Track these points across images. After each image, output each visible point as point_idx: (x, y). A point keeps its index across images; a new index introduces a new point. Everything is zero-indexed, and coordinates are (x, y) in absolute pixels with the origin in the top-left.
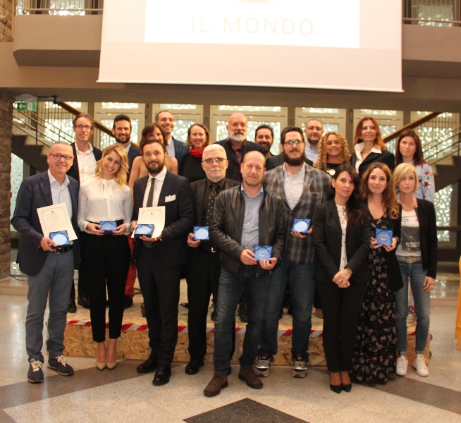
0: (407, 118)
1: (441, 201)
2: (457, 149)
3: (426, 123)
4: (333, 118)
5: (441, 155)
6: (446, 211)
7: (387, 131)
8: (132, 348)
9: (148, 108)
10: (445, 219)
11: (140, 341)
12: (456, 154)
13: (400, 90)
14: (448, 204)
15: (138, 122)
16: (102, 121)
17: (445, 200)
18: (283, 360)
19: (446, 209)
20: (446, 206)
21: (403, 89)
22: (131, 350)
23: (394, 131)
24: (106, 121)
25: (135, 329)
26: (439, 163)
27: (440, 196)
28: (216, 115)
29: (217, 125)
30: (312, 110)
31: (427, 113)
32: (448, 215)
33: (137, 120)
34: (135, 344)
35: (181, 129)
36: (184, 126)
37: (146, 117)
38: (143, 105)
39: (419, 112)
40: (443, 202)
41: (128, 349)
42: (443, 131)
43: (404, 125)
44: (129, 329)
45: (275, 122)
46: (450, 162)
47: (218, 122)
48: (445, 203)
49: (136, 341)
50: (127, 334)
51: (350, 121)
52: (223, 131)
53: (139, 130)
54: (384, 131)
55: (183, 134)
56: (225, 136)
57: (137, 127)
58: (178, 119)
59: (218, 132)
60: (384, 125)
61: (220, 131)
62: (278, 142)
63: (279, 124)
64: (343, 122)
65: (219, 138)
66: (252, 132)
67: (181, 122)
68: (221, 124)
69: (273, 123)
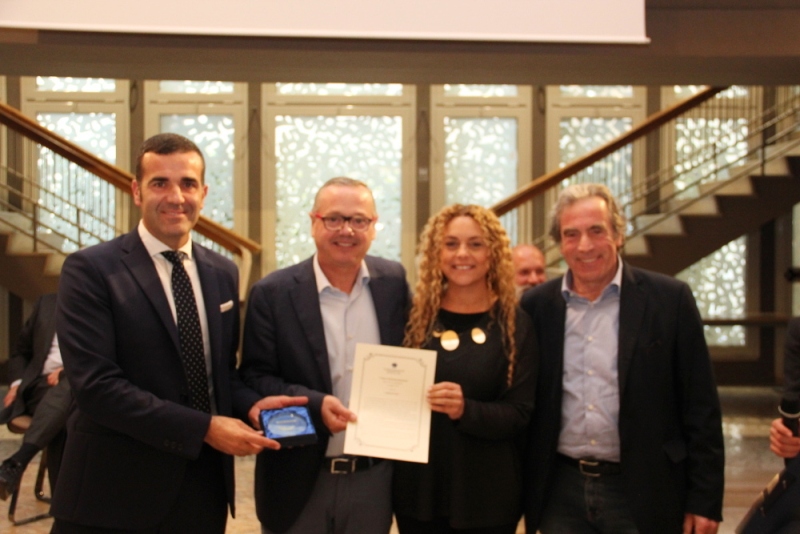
0: (653, 100)
1: (725, 266)
2: (759, 161)
4: (506, 106)
5: (724, 176)
6: (736, 286)
7: (613, 130)
9: (136, 91)
10: (734, 300)
12: (757, 172)
14: (740, 270)
15: (117, 119)
16: (40, 118)
17: (734, 263)
19: (736, 280)
20: (736, 275)
23: (628, 129)
24: (48, 117)
26: (722, 192)
27: (723, 256)
28: (273, 103)
29: (275, 124)
31: (694, 91)
32: (740, 293)
33: (114, 115)
35: (204, 134)
36: (210, 125)
37: (132, 109)
38: (126, 84)
39: (677, 89)
40: (730, 266)
42: (727, 126)
43: (649, 116)
45: (392, 116)
46: (744, 188)
47: (279, 118)
48: (734, 269)
51: (540, 111)
52: (289, 137)
53: (117, 134)
54: (607, 130)
55: (209, 143)
56: (293, 146)
57: (114, 130)
58: (196, 114)
59: (278, 139)
60: (607, 118)
61: (284, 136)
62: (399, 156)
63: (399, 120)
64: (526, 114)
65: (281, 150)
66: (347, 138)
67: (203, 119)
68: (284, 123)
69: (387, 119)
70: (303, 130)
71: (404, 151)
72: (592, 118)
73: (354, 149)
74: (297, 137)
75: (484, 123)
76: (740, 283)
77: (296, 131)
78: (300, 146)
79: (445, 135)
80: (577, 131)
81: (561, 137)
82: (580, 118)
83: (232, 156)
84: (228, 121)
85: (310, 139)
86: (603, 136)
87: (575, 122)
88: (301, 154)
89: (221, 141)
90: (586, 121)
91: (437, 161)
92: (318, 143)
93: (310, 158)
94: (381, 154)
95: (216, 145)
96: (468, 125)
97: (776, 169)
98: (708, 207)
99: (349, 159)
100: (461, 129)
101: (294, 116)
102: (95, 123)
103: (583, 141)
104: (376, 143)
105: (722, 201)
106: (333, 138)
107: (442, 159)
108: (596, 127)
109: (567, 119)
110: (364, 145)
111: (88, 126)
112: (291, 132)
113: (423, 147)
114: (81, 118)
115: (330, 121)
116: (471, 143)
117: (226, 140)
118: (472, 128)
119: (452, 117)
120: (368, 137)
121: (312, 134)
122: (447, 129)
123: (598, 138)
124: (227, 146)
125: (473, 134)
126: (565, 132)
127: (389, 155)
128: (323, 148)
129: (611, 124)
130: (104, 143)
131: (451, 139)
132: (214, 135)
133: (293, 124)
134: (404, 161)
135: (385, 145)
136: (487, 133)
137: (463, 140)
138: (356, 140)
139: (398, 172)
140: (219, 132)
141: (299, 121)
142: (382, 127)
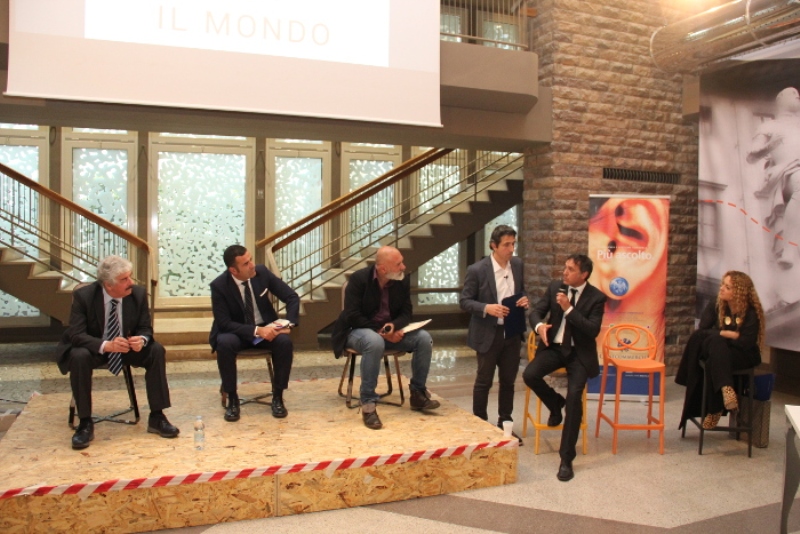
0: (406, 152)
3: (438, 161)
4: (315, 150)
6: (454, 267)
7: (382, 168)
8: (117, 518)
9: (55, 133)
10: (452, 276)
11: (128, 505)
12: (472, 199)
13: (437, 123)
14: (455, 258)
15: (40, 151)
18: (340, 502)
19: (453, 264)
20: (453, 260)
21: (442, 123)
22: (114, 522)
23: (391, 168)
25: (121, 488)
26: (454, 210)
28: (157, 143)
29: (158, 157)
30: (288, 141)
32: (456, 272)
33: (37, 148)
34: (121, 512)
35: (106, 162)
36: (110, 157)
37: (52, 144)
38: (47, 128)
40: (450, 256)
41: (111, 521)
43: (403, 161)
44: (111, 489)
45: (239, 154)
46: (466, 209)
47: (160, 153)
48: (452, 257)
49: (123, 506)
50: (107, 499)
51: (337, 155)
52: (167, 166)
53: (40, 162)
54: (379, 169)
55: (109, 169)
56: (170, 173)
57: (37, 158)
58: (101, 148)
59: (160, 167)
60: (379, 161)
61: (163, 165)
62: (244, 181)
63: (244, 157)
64: (328, 156)
65: (161, 176)
66: (208, 168)
67: (105, 152)
68: (164, 157)
69: (236, 157)
70: (177, 162)
71: (247, 178)
72: (369, 161)
73: (213, 176)
74: (173, 167)
75: (301, 160)
76: (456, 266)
77: (173, 162)
78: (175, 174)
79: (274, 168)
80: (360, 169)
81: (350, 172)
82: (362, 160)
83: (125, 178)
84: (123, 154)
85: (182, 168)
86: (376, 173)
87: (359, 162)
88: (176, 178)
89: (117, 168)
90: (365, 162)
91: (269, 185)
92: (189, 171)
93: (182, 182)
94: (231, 180)
95: (114, 170)
96: (290, 162)
97: (483, 198)
98: (445, 220)
99: (209, 183)
100: (286, 165)
101: (170, 152)
102: (23, 154)
103: (363, 175)
104: (228, 172)
105: (454, 216)
106: (198, 168)
107: (273, 184)
108: (372, 166)
109: (354, 160)
110: (219, 173)
111: (17, 155)
112: (168, 163)
113: (260, 177)
114: (11, 149)
115: (196, 156)
116: (292, 174)
117: (122, 167)
118: (293, 164)
119: (279, 156)
120: (223, 168)
121: (183, 165)
122: (277, 164)
123: (372, 173)
124: (123, 171)
125: (293, 168)
126: (353, 169)
127: (237, 180)
128: (191, 175)
129: (381, 165)
130: (29, 168)
131: (279, 171)
132: (113, 163)
133: (171, 157)
134: (247, 185)
135: (235, 174)
136: (303, 168)
137: (287, 172)
138: (214, 170)
139: (243, 192)
140: (116, 161)
141: (174, 156)
142: (232, 161)
